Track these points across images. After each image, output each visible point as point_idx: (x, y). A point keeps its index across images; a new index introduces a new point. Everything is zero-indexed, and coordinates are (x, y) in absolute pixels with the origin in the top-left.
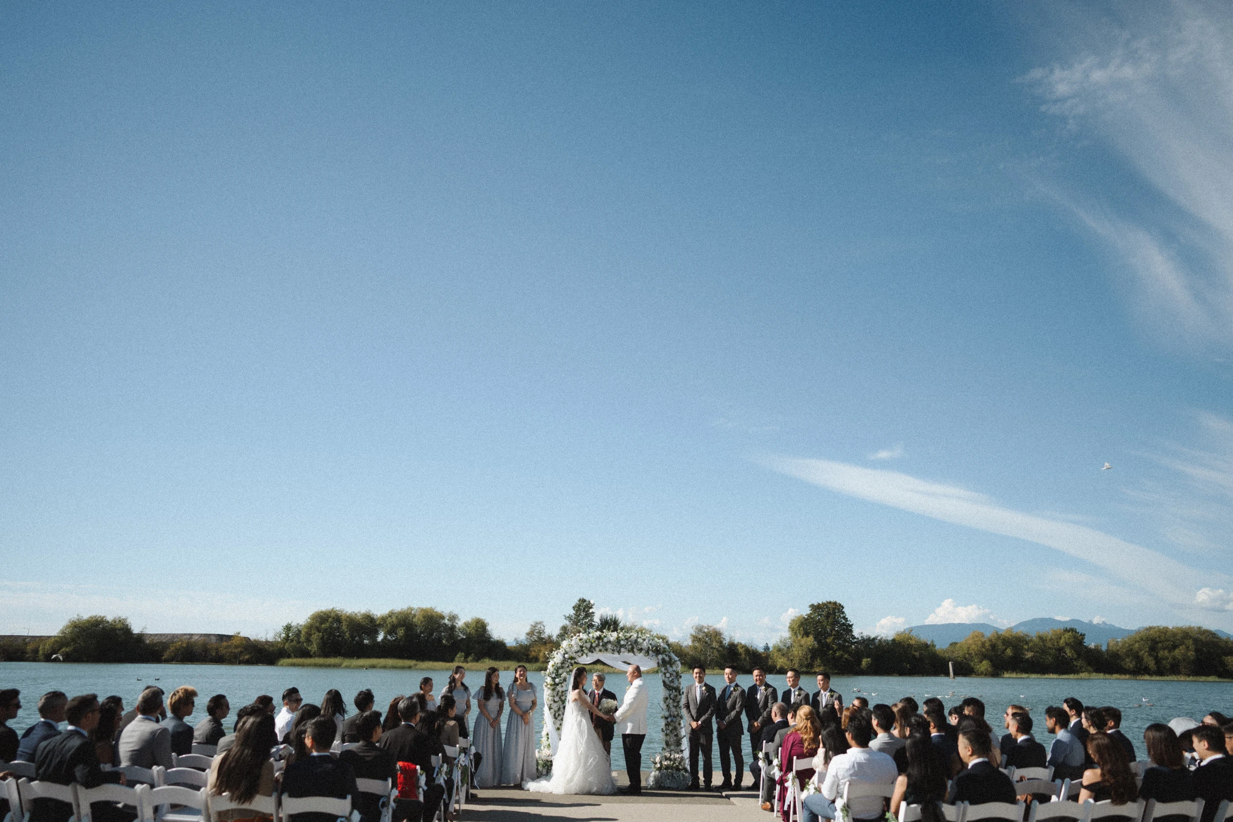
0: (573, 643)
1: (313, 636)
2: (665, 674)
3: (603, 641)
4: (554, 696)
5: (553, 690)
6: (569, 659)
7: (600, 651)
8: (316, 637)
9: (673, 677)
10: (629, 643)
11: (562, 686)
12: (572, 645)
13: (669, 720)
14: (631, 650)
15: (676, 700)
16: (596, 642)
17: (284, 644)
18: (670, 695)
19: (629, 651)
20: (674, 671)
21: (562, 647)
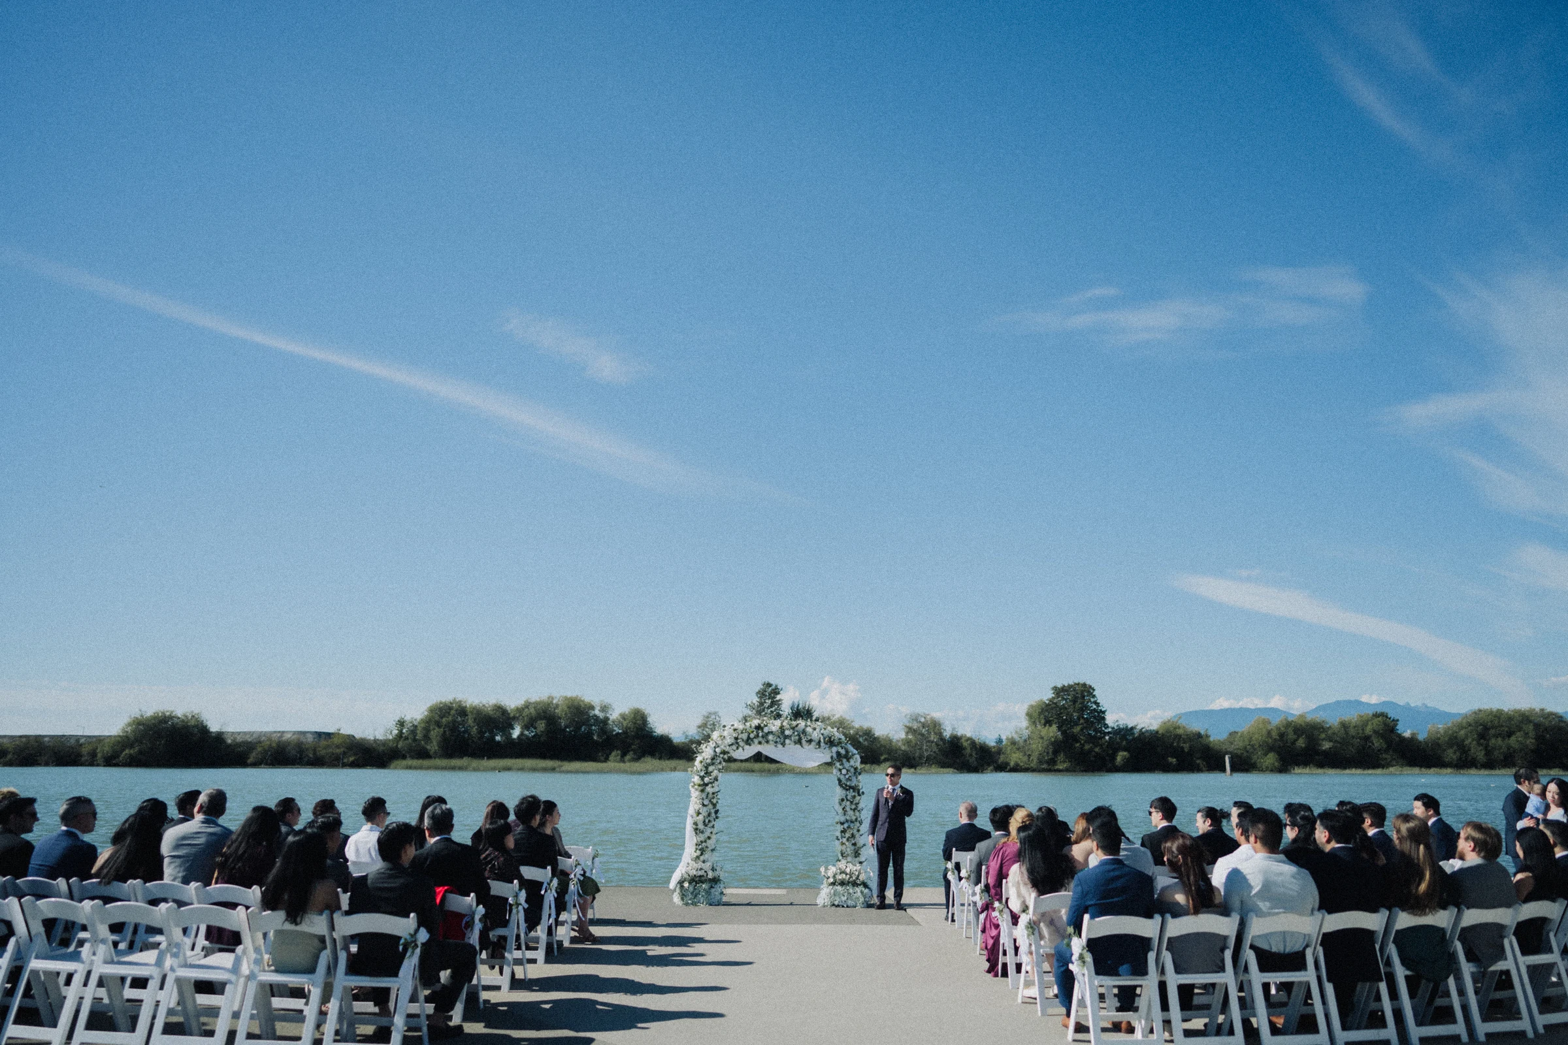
0: (725, 733)
1: (432, 732)
2: (840, 770)
3: (763, 731)
4: (703, 799)
5: (702, 791)
6: (721, 753)
7: (760, 743)
8: (435, 733)
9: (850, 774)
10: (796, 733)
11: (713, 787)
12: (724, 737)
13: (846, 825)
14: (799, 742)
15: (854, 802)
16: (755, 733)
17: (398, 742)
18: (847, 795)
19: (795, 743)
20: (852, 766)
21: (712, 740)
